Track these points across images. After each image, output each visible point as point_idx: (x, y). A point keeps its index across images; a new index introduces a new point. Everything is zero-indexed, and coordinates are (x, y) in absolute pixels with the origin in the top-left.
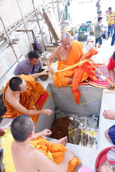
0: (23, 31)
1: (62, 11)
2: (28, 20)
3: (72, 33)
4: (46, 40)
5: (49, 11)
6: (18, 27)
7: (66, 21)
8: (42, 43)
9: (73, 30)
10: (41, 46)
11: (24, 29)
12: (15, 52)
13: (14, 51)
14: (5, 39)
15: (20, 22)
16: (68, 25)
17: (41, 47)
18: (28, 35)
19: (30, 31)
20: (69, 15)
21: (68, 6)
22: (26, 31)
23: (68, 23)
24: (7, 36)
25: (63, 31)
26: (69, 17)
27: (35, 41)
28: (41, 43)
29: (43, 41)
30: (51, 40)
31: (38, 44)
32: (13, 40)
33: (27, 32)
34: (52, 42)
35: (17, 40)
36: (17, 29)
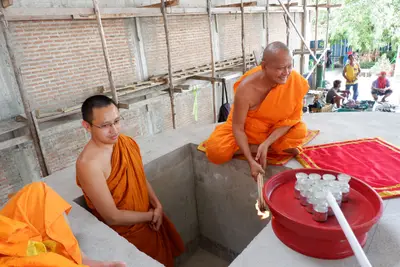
0: (207, 79)
2: (225, 67)
6: (201, 71)
11: (210, 76)
12: (175, 108)
13: (173, 106)
14: (165, 80)
15: (208, 65)
18: (214, 89)
19: (220, 80)
22: (212, 80)
26: (324, 86)
27: (225, 102)
32: (179, 86)
33: (213, 83)
35: (186, 88)
36: (196, 74)
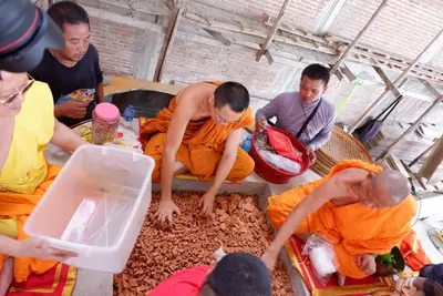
0: (385, 79)
2: (423, 77)
4: (406, 150)
6: (389, 65)
8: (389, 143)
10: (381, 142)
14: (338, 52)
15: (404, 62)
17: (376, 145)
18: (382, 95)
19: (397, 94)
22: (389, 86)
24: (347, 51)
27: (383, 117)
28: (389, 139)
29: (398, 140)
30: (416, 160)
31: (375, 130)
32: (346, 70)
33: (387, 89)
34: (410, 166)
35: (352, 77)
36: (379, 65)
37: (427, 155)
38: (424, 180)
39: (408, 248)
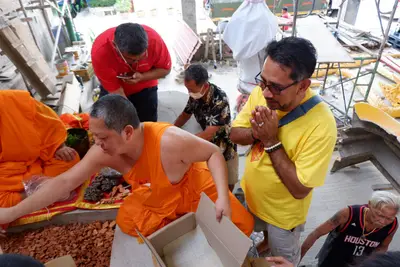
1: (57, 27)
3: (86, 74)
5: (11, 27)
7: (68, 50)
9: (87, 68)
16: (76, 58)
20: (78, 36)
21: (74, 17)
23: (75, 53)
25: (63, 71)
37: (29, 84)
38: (50, 96)
39: (76, 122)
